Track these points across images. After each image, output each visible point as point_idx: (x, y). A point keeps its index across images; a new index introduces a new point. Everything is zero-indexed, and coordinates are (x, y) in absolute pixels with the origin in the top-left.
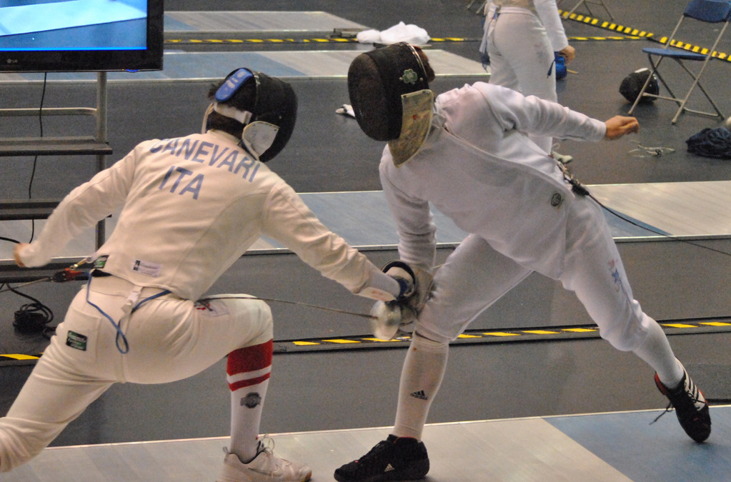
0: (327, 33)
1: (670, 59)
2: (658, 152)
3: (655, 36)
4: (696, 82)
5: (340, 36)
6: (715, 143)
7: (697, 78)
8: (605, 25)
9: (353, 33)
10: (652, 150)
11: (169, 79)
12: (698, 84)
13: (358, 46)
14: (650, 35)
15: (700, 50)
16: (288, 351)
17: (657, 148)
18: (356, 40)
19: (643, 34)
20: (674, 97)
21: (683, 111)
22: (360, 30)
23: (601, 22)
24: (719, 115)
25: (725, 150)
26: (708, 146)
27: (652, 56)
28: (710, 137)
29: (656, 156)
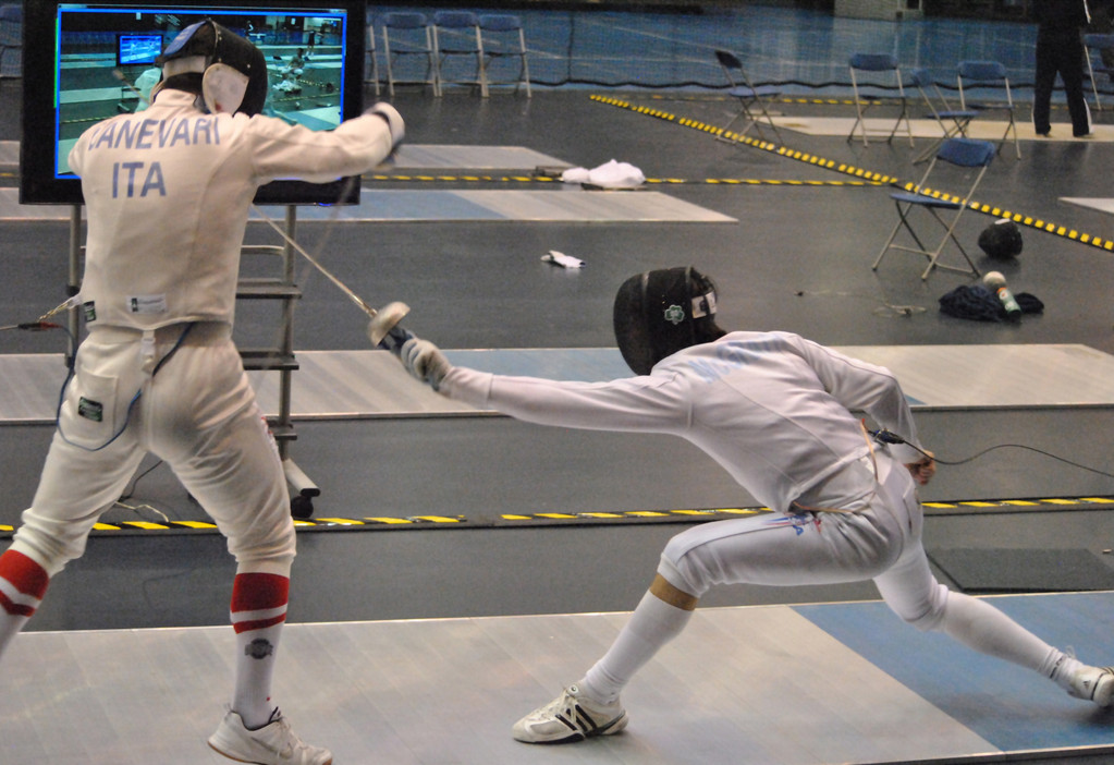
0: (529, 171)
1: (921, 207)
2: (908, 311)
3: (899, 182)
4: (949, 233)
5: (543, 175)
6: (972, 302)
7: (951, 228)
8: (842, 168)
9: (557, 172)
10: (901, 309)
11: (351, 219)
12: (952, 235)
13: (564, 186)
14: (894, 180)
15: (950, 199)
16: (496, 525)
17: (907, 307)
18: (561, 179)
19: (885, 179)
20: (923, 249)
21: (934, 267)
22: (566, 169)
23: (838, 164)
24: (975, 271)
25: (983, 311)
26: (963, 307)
27: (901, 203)
28: (966, 296)
29: (903, 316)
